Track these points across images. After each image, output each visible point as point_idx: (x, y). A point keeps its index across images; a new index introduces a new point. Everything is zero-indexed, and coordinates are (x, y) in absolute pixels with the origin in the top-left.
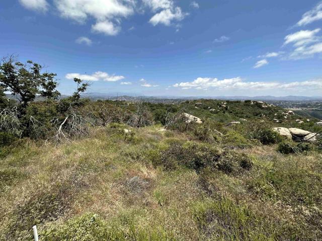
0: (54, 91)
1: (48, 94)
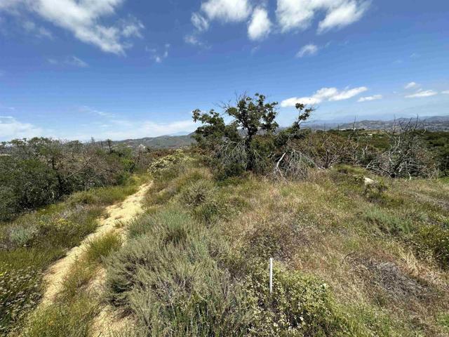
0: (273, 122)
1: (267, 127)
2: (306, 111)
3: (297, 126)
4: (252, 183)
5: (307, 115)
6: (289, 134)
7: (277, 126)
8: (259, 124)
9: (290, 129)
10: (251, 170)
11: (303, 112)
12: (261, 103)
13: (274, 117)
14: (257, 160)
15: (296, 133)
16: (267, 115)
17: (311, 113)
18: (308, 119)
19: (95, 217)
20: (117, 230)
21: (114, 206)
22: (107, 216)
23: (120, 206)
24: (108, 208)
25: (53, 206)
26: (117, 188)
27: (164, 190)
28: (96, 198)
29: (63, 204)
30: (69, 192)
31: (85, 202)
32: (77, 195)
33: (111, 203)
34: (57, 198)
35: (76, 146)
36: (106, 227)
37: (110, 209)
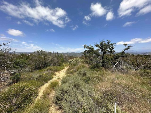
0: (113, 50)
1: (111, 52)
2: (128, 47)
3: (123, 52)
4: (104, 71)
5: (128, 48)
6: (120, 55)
7: (115, 51)
8: (107, 50)
9: (120, 53)
10: (103, 67)
11: (127, 47)
12: (109, 43)
13: (113, 48)
14: (106, 63)
15: (123, 55)
16: (110, 48)
17: (130, 48)
18: (129, 50)
19: (52, 75)
20: (58, 80)
21: (57, 72)
22: (55, 75)
23: (59, 72)
24: (56, 72)
25: (43, 70)
26: (59, 67)
27: (72, 70)
28: (53, 69)
29: (45, 69)
30: (47, 66)
31: (50, 70)
32: (48, 67)
33: (57, 71)
34: (44, 67)
35: (50, 53)
36: (55, 78)
37: (56, 73)
